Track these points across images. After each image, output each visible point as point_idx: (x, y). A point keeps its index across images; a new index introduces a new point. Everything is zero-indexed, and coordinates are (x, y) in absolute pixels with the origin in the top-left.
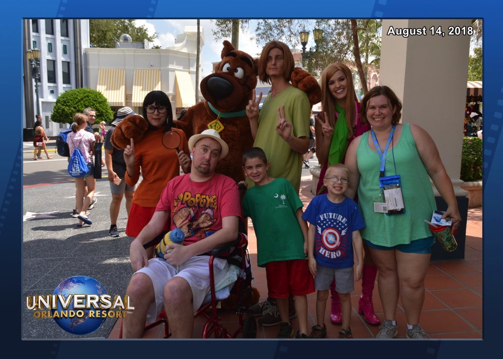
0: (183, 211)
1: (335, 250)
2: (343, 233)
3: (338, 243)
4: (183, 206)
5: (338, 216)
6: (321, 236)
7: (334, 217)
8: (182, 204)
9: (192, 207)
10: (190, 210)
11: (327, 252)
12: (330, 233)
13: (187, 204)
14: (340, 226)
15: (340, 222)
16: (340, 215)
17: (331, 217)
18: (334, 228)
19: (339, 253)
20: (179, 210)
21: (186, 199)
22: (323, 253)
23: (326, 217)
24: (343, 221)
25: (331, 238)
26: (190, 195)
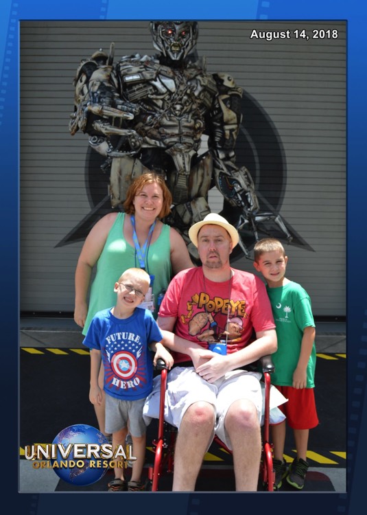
0: (200, 316)
1: (131, 378)
2: (138, 355)
3: (133, 369)
4: (200, 310)
5: (128, 335)
6: (111, 365)
7: (124, 337)
8: (198, 308)
9: (211, 312)
10: (208, 316)
11: (122, 382)
12: (122, 359)
13: (205, 308)
14: (134, 348)
15: (133, 342)
16: (131, 334)
17: (119, 338)
18: (126, 351)
19: (137, 381)
20: (195, 315)
21: (202, 302)
22: (117, 385)
23: (113, 340)
24: (135, 341)
25: (124, 365)
26: (207, 297)
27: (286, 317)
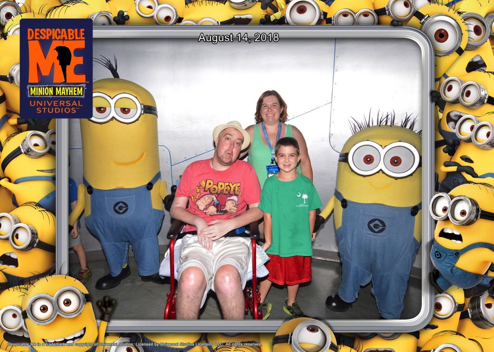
0: (206, 197)
4: (207, 193)
8: (204, 191)
9: (214, 194)
10: (212, 197)
13: (210, 191)
20: (202, 197)
21: (208, 186)
26: (212, 183)
27: (305, 202)
